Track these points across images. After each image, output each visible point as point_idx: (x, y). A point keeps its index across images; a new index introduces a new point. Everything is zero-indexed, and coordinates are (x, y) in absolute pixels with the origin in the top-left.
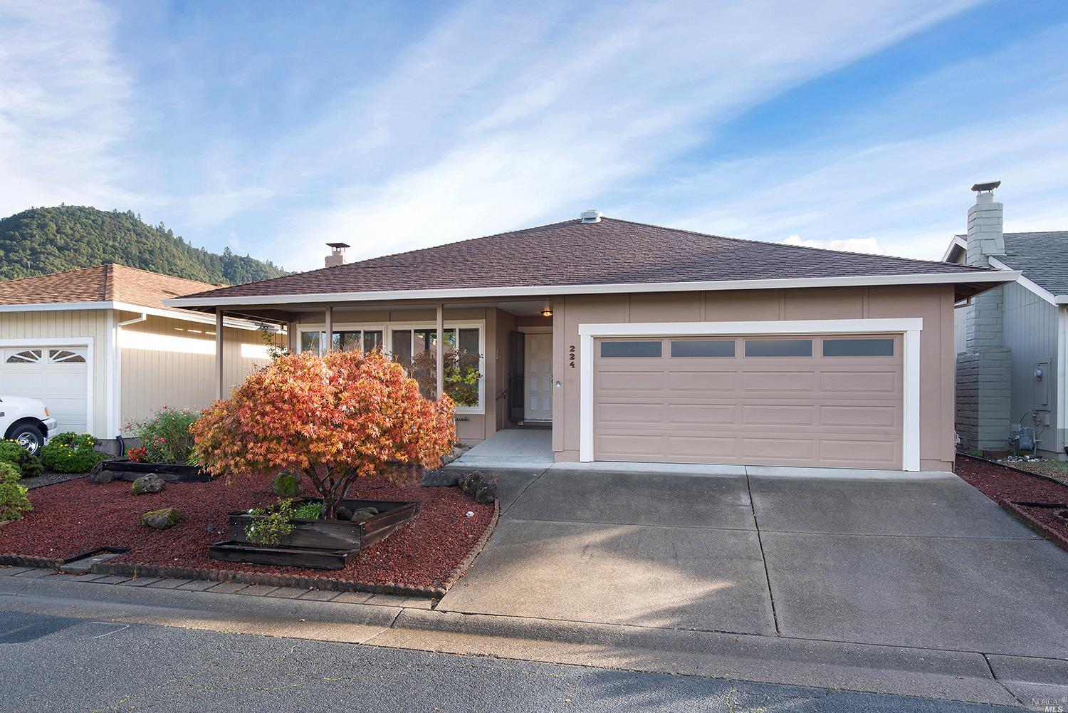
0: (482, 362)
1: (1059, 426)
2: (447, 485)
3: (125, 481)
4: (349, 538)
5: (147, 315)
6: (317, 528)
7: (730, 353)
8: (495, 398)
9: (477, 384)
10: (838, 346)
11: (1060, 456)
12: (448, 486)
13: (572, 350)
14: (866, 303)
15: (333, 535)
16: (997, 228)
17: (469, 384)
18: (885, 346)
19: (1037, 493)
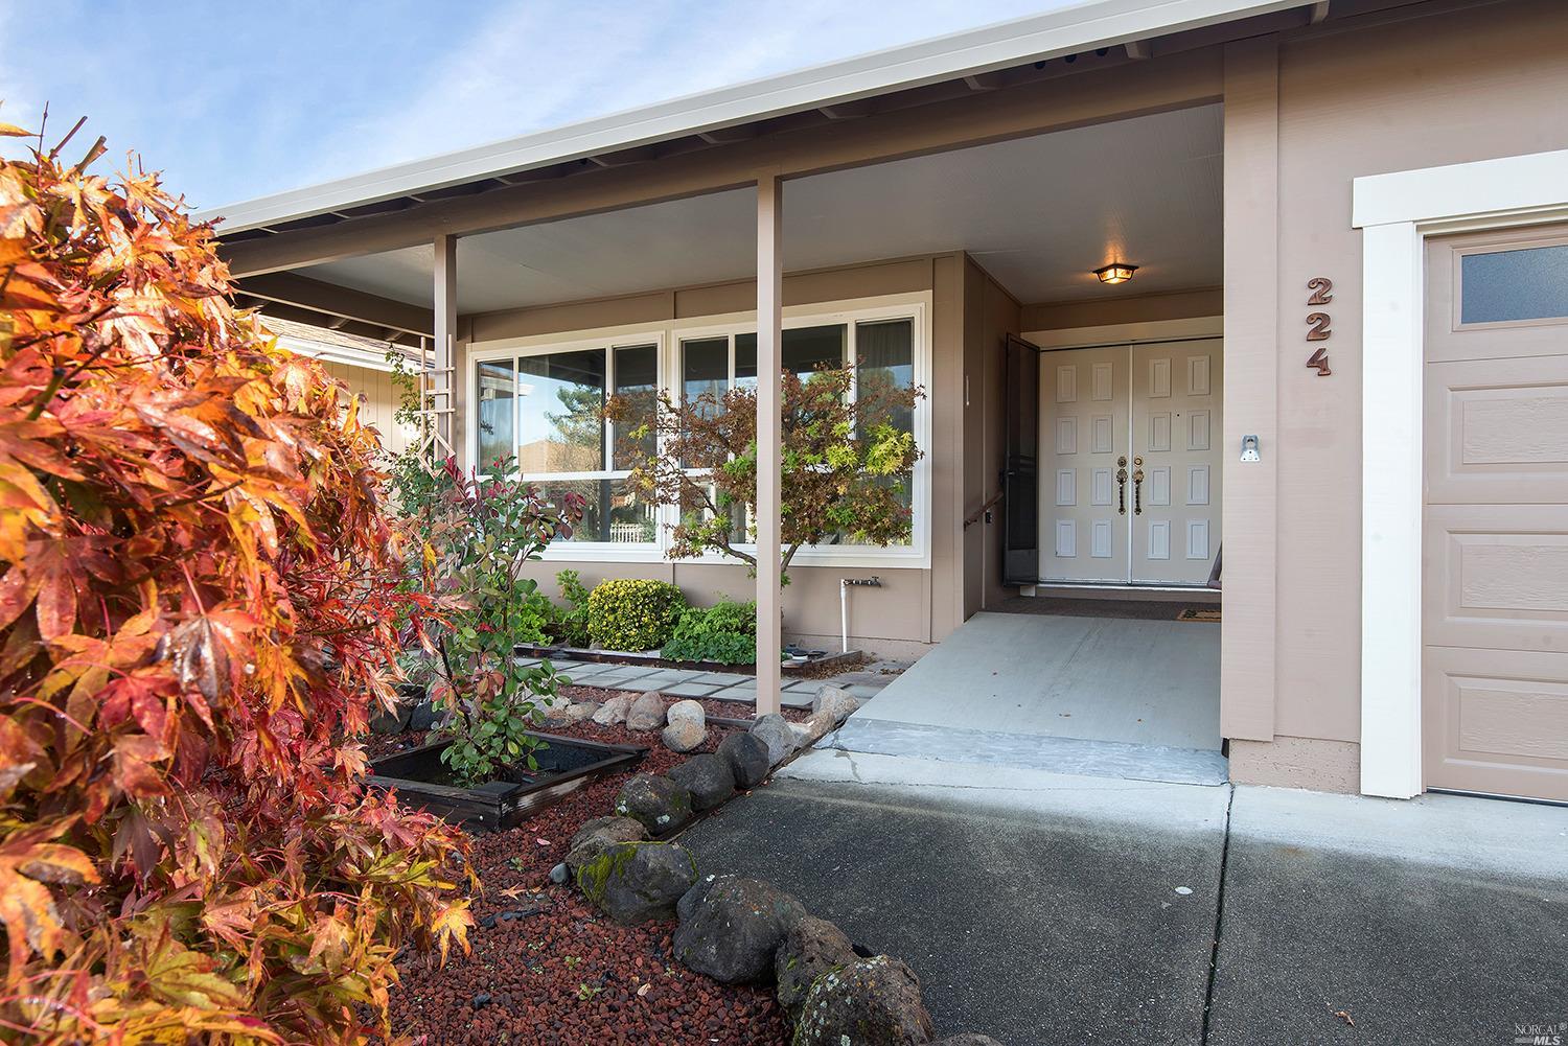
0: (922, 411)
8: (960, 519)
9: (905, 474)
13: (1321, 299)
17: (880, 474)
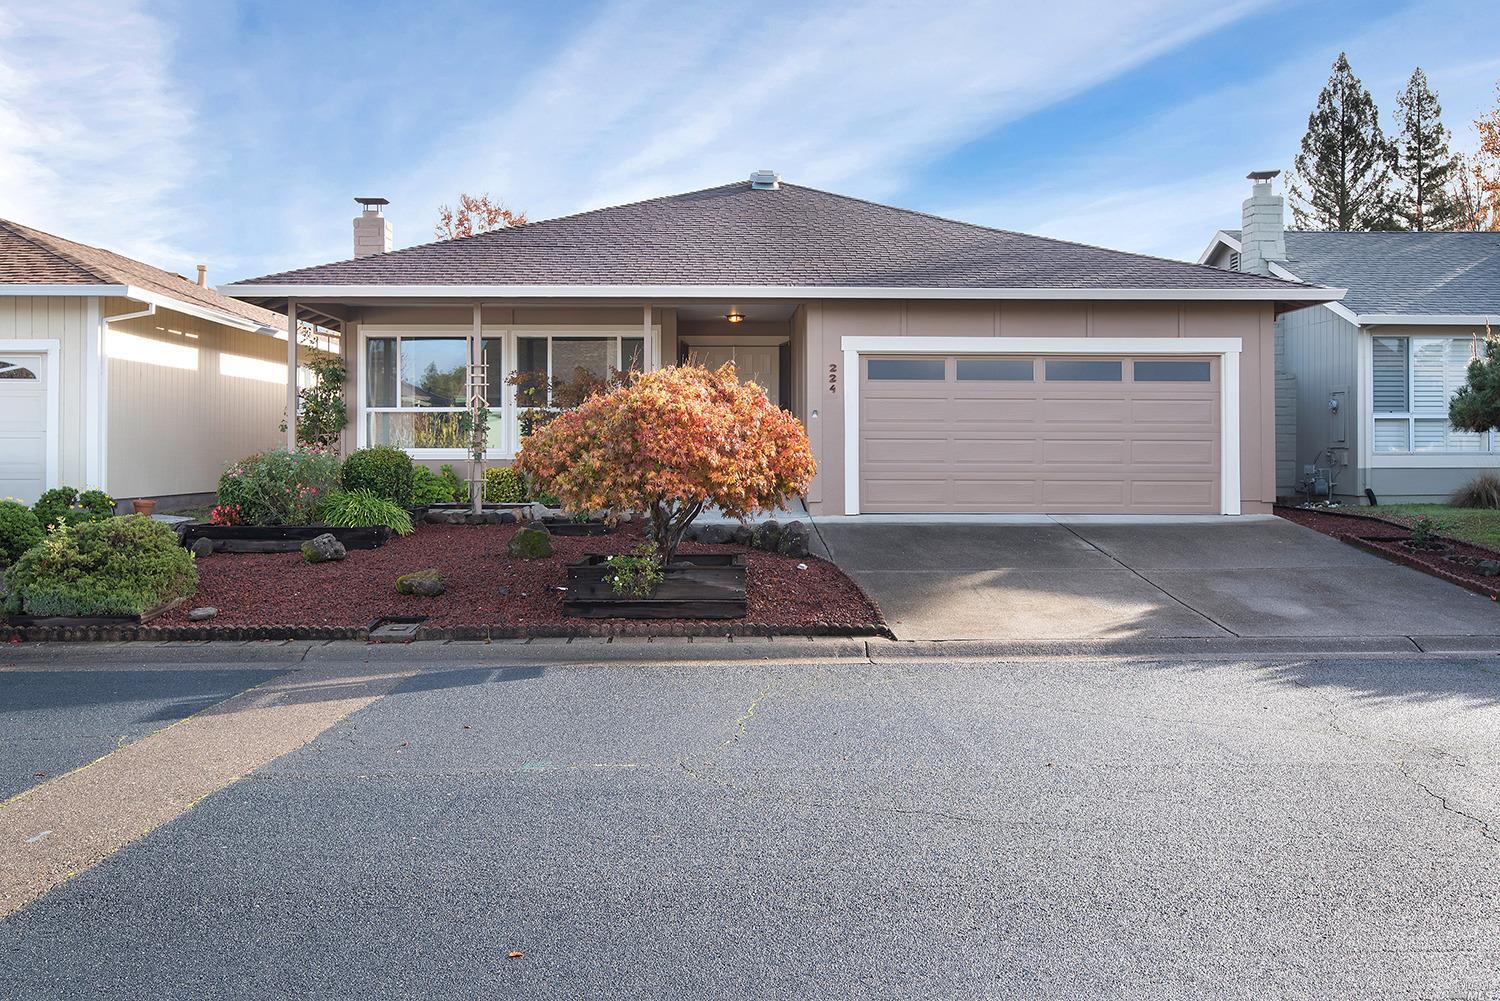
1: (1360, 466)
2: (720, 541)
3: (230, 553)
4: (731, 585)
5: (157, 307)
6: (688, 577)
7: (1028, 376)
10: (1151, 369)
11: (1361, 499)
12: (724, 543)
13: (834, 370)
14: (1182, 318)
15: (710, 583)
16: (1277, 227)
18: (1200, 369)
19: (1367, 529)
